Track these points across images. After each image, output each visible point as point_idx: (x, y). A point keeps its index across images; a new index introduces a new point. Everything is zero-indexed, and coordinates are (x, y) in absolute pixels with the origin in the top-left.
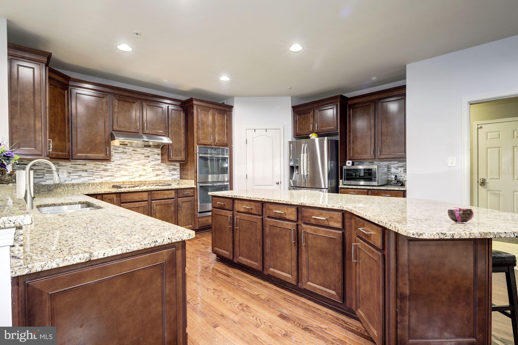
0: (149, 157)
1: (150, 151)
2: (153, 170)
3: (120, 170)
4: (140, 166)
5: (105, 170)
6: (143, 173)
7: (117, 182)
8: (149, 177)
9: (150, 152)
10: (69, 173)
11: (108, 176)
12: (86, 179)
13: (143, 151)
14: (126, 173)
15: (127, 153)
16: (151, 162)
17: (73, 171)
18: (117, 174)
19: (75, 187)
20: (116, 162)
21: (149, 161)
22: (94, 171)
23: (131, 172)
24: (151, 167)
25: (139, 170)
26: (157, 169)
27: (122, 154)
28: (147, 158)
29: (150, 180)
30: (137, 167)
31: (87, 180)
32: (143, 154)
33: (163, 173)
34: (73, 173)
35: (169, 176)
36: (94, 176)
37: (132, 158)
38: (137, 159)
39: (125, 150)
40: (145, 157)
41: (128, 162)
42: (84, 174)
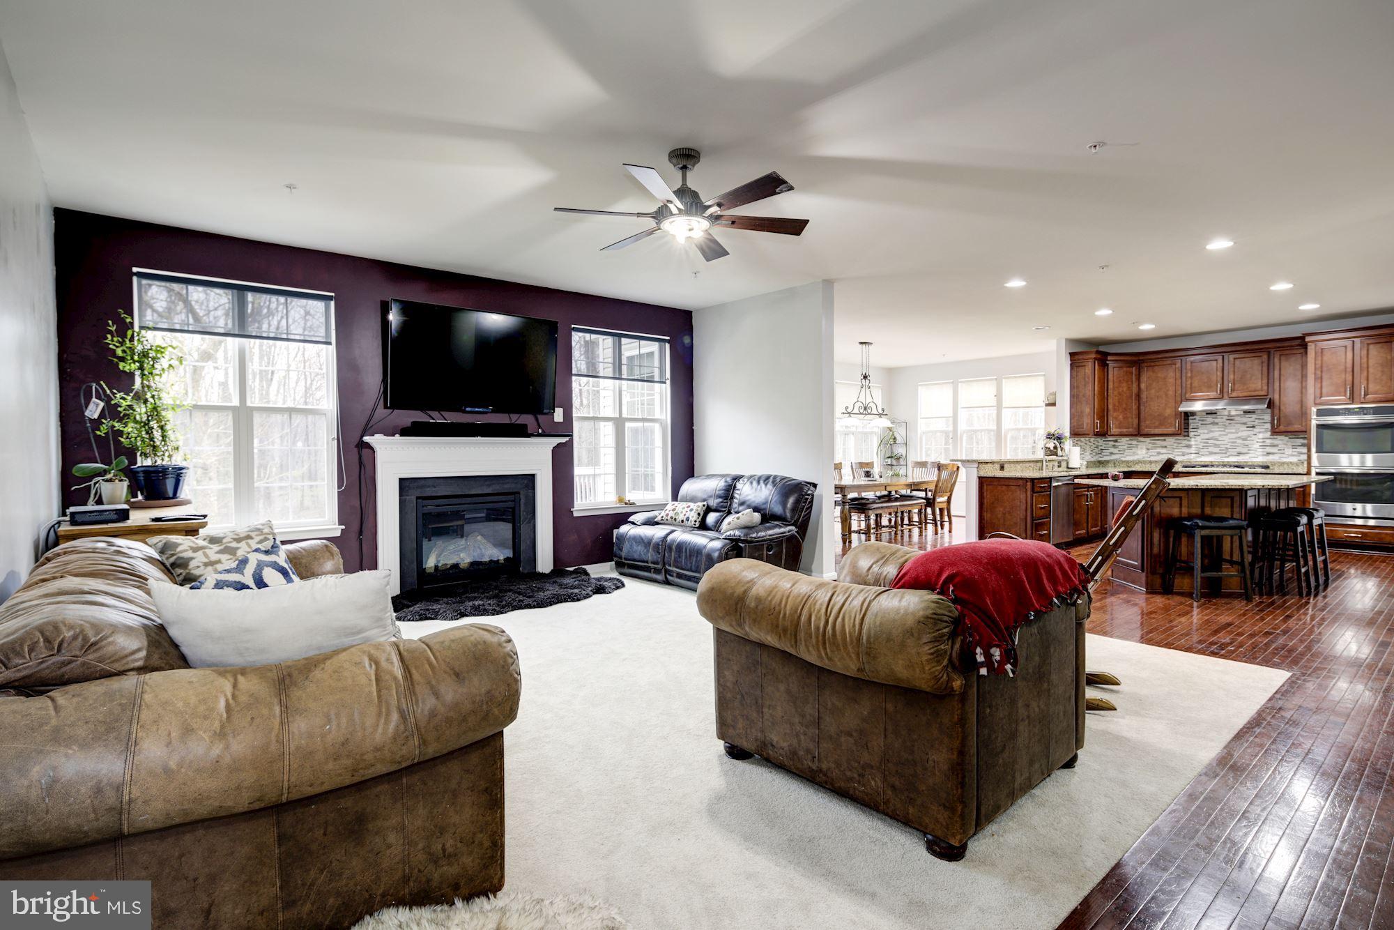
0: (1253, 427)
2: (1261, 446)
4: (1240, 441)
8: (1253, 455)
9: (1257, 420)
13: (1245, 420)
15: (1219, 424)
16: (1257, 434)
20: (1203, 436)
21: (1254, 433)
23: (1224, 449)
24: (1257, 442)
26: (1268, 444)
27: (1211, 426)
28: (1251, 429)
29: (1254, 460)
30: (1233, 443)
32: (1245, 424)
35: (1293, 455)
37: (1227, 430)
38: (1234, 431)
39: (1216, 420)
40: (1248, 427)
42: (1163, 450)
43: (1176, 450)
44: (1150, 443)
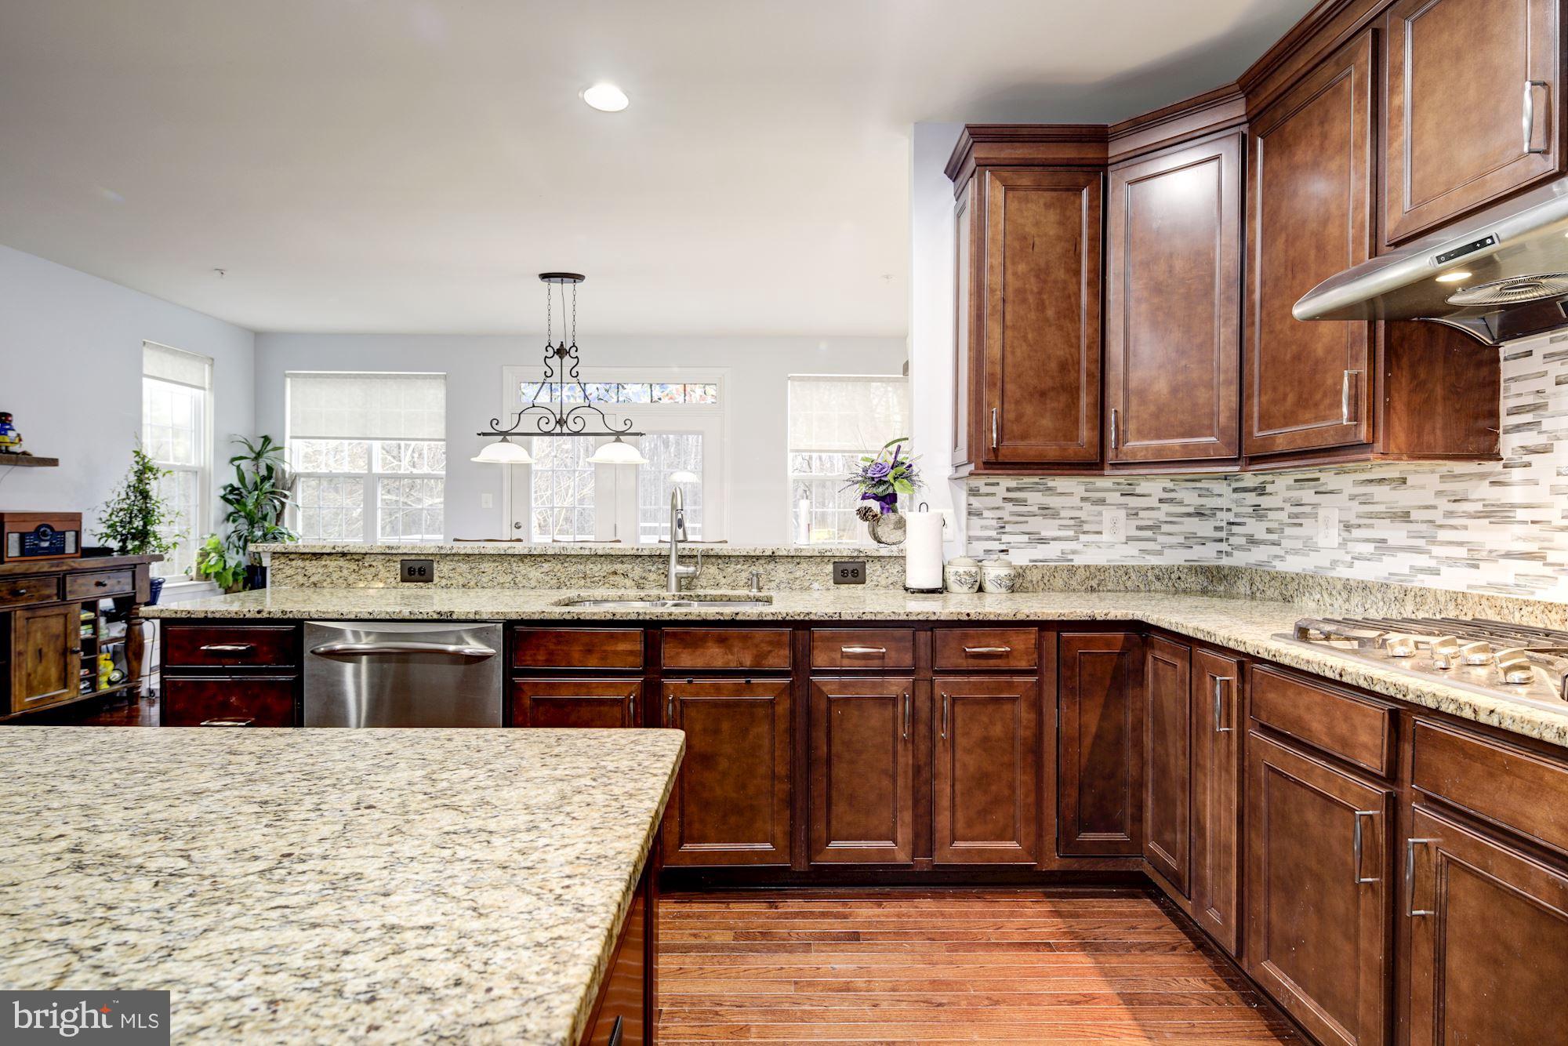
5: (1495, 513)
10: (1348, 527)
17: (1358, 517)
19: (1356, 599)
22: (1437, 516)
31: (1407, 571)
34: (1359, 526)
36: (1437, 551)
42: (1397, 534)
43: (1443, 535)
44: (1352, 498)
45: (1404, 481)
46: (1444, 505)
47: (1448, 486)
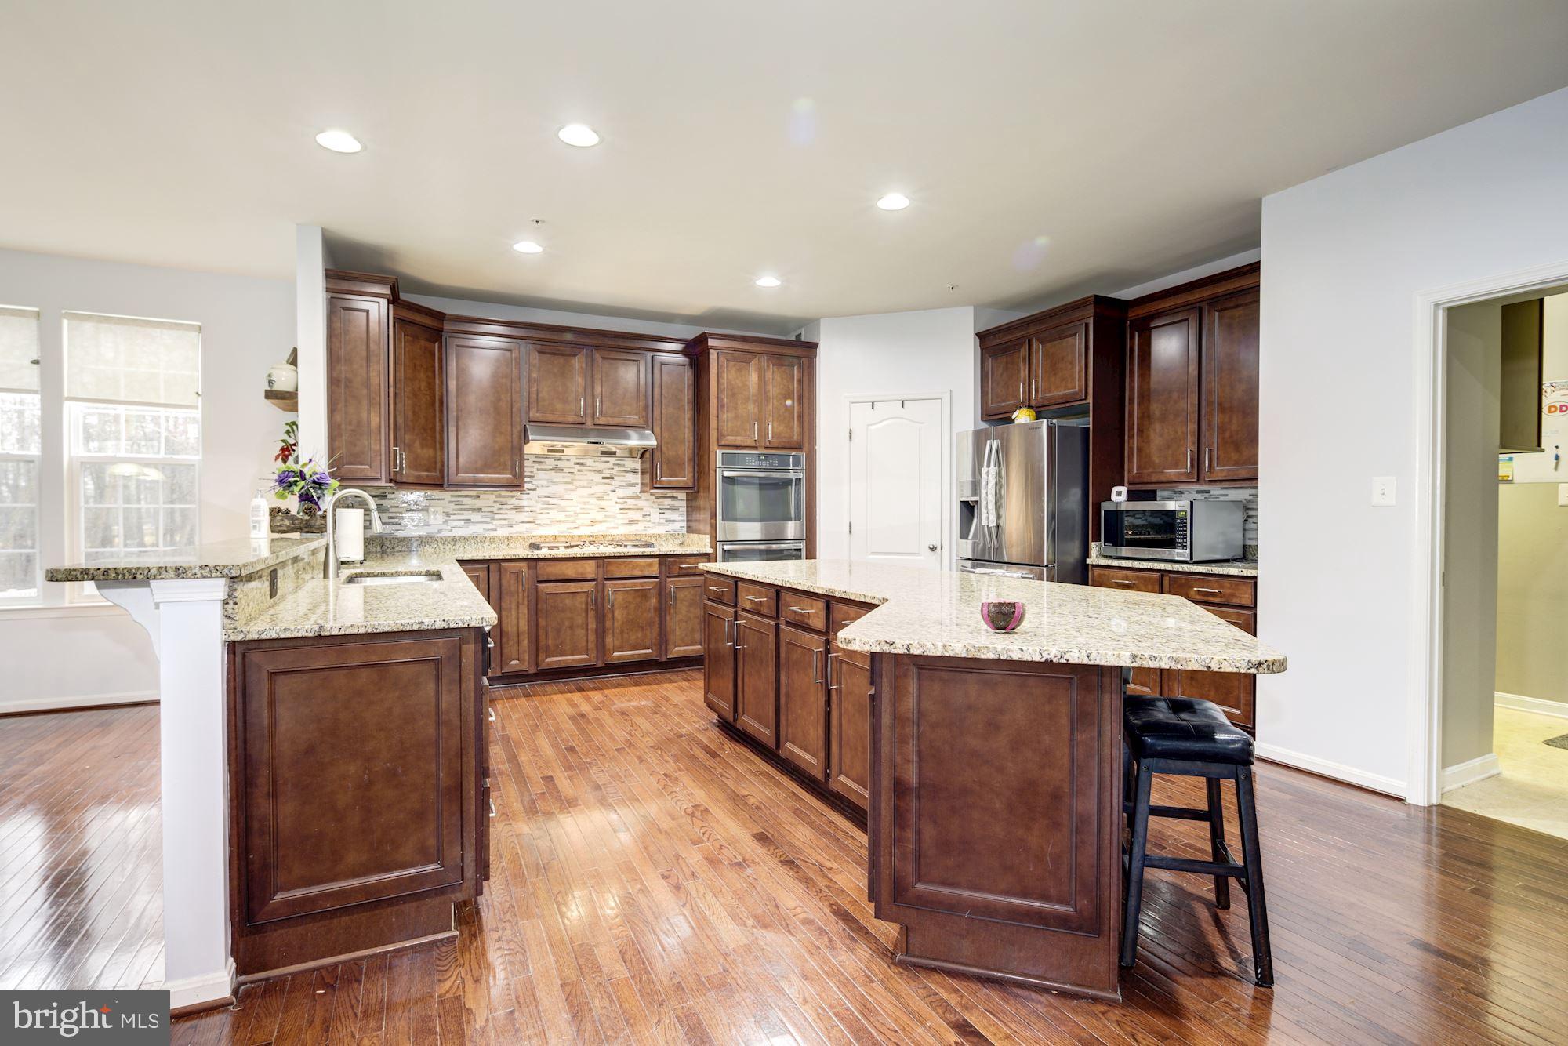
0: (612, 478)
1: (614, 464)
2: (621, 509)
3: (547, 509)
4: (593, 501)
5: (517, 509)
6: (599, 516)
7: (541, 537)
8: (612, 525)
9: (616, 468)
10: (448, 515)
11: (523, 522)
12: (478, 529)
13: (600, 465)
14: (561, 516)
15: (565, 470)
16: (617, 490)
17: (454, 510)
18: (543, 518)
19: (459, 544)
20: (541, 491)
21: (613, 488)
22: (495, 510)
23: (572, 513)
24: (617, 503)
25: (590, 509)
26: (631, 507)
27: (552, 473)
28: (608, 481)
30: (584, 503)
31: (481, 530)
32: (600, 472)
33: (644, 516)
34: (455, 514)
35: (660, 524)
36: (495, 522)
37: (575, 482)
38: (585, 483)
39: (560, 464)
40: (603, 478)
41: (566, 490)
42: (475, 517)
43: (497, 516)
44: (451, 502)
45: (479, 497)
46: (497, 506)
47: (499, 499)
